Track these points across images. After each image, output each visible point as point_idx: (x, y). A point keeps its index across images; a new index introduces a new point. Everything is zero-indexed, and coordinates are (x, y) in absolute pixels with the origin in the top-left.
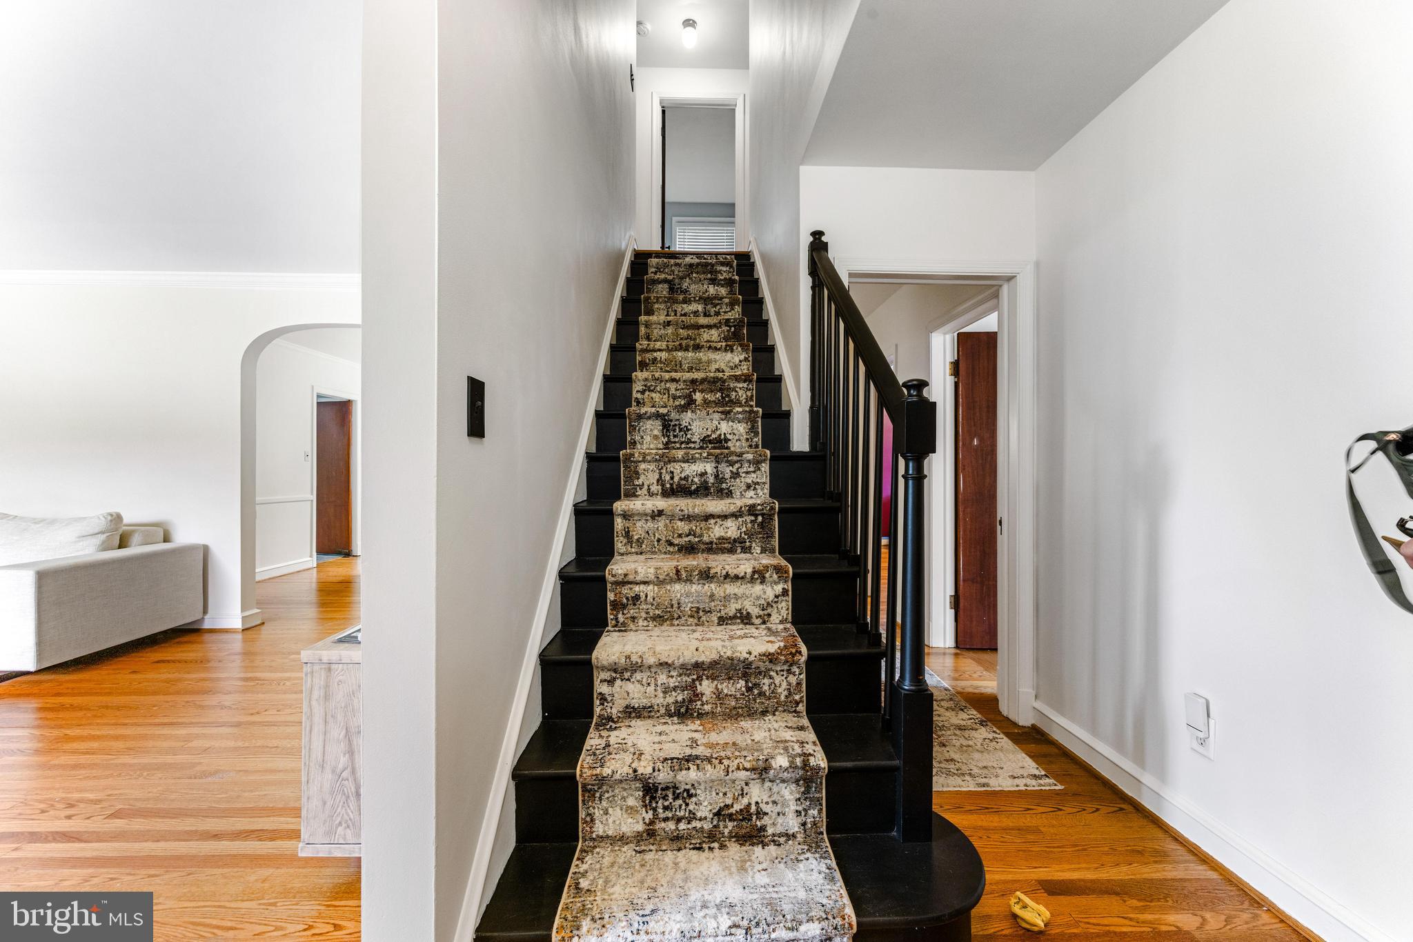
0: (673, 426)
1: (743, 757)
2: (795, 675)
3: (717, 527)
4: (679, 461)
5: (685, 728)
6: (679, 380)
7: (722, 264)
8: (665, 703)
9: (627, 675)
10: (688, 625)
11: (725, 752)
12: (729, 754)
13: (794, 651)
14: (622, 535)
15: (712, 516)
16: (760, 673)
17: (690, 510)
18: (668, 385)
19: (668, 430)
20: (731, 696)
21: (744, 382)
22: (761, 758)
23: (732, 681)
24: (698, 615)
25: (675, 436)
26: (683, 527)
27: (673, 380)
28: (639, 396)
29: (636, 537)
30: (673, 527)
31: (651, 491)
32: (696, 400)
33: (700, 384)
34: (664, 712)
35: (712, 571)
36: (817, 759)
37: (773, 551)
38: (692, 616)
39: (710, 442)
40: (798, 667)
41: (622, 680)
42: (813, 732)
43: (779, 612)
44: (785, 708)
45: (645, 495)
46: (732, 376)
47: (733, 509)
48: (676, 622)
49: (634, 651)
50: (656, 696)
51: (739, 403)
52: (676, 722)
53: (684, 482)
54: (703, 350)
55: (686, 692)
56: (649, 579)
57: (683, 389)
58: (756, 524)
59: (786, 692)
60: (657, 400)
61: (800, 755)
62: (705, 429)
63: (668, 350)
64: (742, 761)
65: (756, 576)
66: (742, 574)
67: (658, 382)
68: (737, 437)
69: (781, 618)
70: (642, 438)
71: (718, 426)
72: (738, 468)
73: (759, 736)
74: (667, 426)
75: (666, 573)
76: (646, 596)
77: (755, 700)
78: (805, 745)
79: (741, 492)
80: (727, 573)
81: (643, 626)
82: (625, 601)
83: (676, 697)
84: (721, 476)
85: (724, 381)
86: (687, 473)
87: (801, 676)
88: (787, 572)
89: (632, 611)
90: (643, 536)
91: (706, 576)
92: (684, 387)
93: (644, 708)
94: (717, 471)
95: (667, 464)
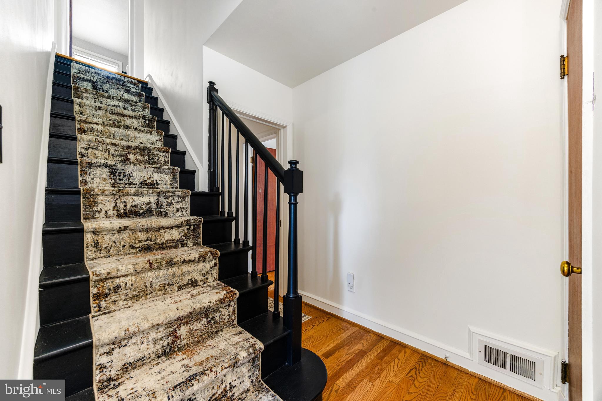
0: (119, 173)
1: (222, 362)
2: (232, 307)
3: (166, 234)
4: (130, 195)
5: (174, 361)
6: (118, 145)
7: (132, 83)
8: (155, 351)
9: (123, 343)
10: (157, 296)
11: (210, 364)
12: (213, 363)
13: (233, 294)
14: (92, 246)
15: (163, 228)
16: (214, 311)
17: (149, 225)
18: (108, 147)
19: (114, 176)
20: (198, 330)
21: (164, 152)
22: (232, 357)
23: (199, 321)
24: (165, 288)
25: (120, 180)
26: (142, 236)
27: (113, 144)
28: (83, 151)
29: (104, 246)
30: (135, 237)
31: (108, 214)
32: (130, 159)
33: (133, 149)
34: (154, 356)
35: (175, 260)
36: (259, 345)
37: (199, 244)
38: (160, 290)
39: (146, 184)
40: (233, 302)
41: (120, 348)
42: (246, 332)
43: (212, 276)
44: (228, 325)
45: (103, 217)
46: (156, 148)
47: (177, 223)
48: (149, 296)
49: (131, 324)
50: (148, 349)
51: (160, 164)
52: (165, 359)
53: (135, 208)
54: (131, 129)
55: (170, 338)
56: (129, 273)
57: (120, 151)
58: (190, 230)
59: (228, 316)
60: (99, 155)
61: (250, 347)
62: (143, 177)
63: (103, 124)
64: (223, 364)
65: (201, 259)
66: (193, 259)
67: (101, 144)
68: (164, 183)
69: (213, 279)
70: (93, 179)
71: (152, 175)
72: (171, 200)
73: (222, 346)
74: (113, 172)
75: (142, 267)
76: (126, 285)
77: (212, 327)
78: (249, 340)
79: (173, 213)
80: (184, 260)
81: (123, 305)
82: (107, 291)
83: (163, 343)
84: (160, 204)
85: (151, 150)
86: (137, 202)
87: (235, 306)
88: (217, 254)
89: (113, 298)
90: (110, 245)
91: (171, 263)
92: (121, 150)
93: (139, 360)
94: (158, 202)
95: (121, 197)
